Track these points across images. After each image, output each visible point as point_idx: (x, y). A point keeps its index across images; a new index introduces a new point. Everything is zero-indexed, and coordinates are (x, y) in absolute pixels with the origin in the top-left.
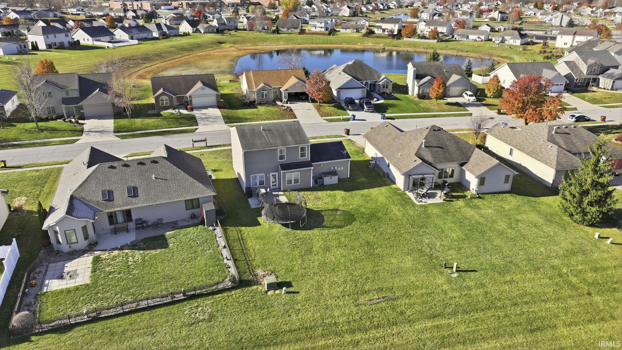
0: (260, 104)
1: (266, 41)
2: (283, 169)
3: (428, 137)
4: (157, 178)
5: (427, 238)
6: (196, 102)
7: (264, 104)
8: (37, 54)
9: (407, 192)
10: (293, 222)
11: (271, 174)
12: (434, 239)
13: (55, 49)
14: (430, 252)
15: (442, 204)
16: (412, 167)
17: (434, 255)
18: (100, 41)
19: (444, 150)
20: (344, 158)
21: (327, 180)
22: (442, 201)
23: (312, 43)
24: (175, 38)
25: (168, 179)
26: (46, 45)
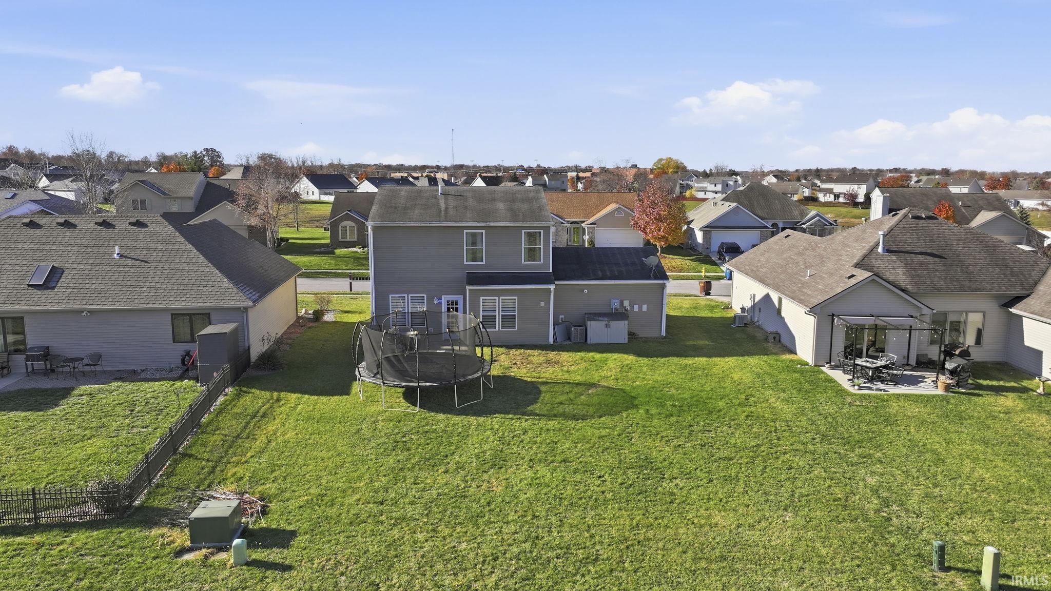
2: (471, 282)
3: (897, 231)
4: (126, 257)
5: (873, 473)
9: (825, 369)
10: (427, 384)
11: (445, 299)
12: (900, 479)
14: (877, 511)
15: (942, 398)
16: (839, 290)
17: (895, 521)
19: (949, 262)
20: (649, 278)
21: (596, 330)
22: (940, 391)
25: (149, 260)
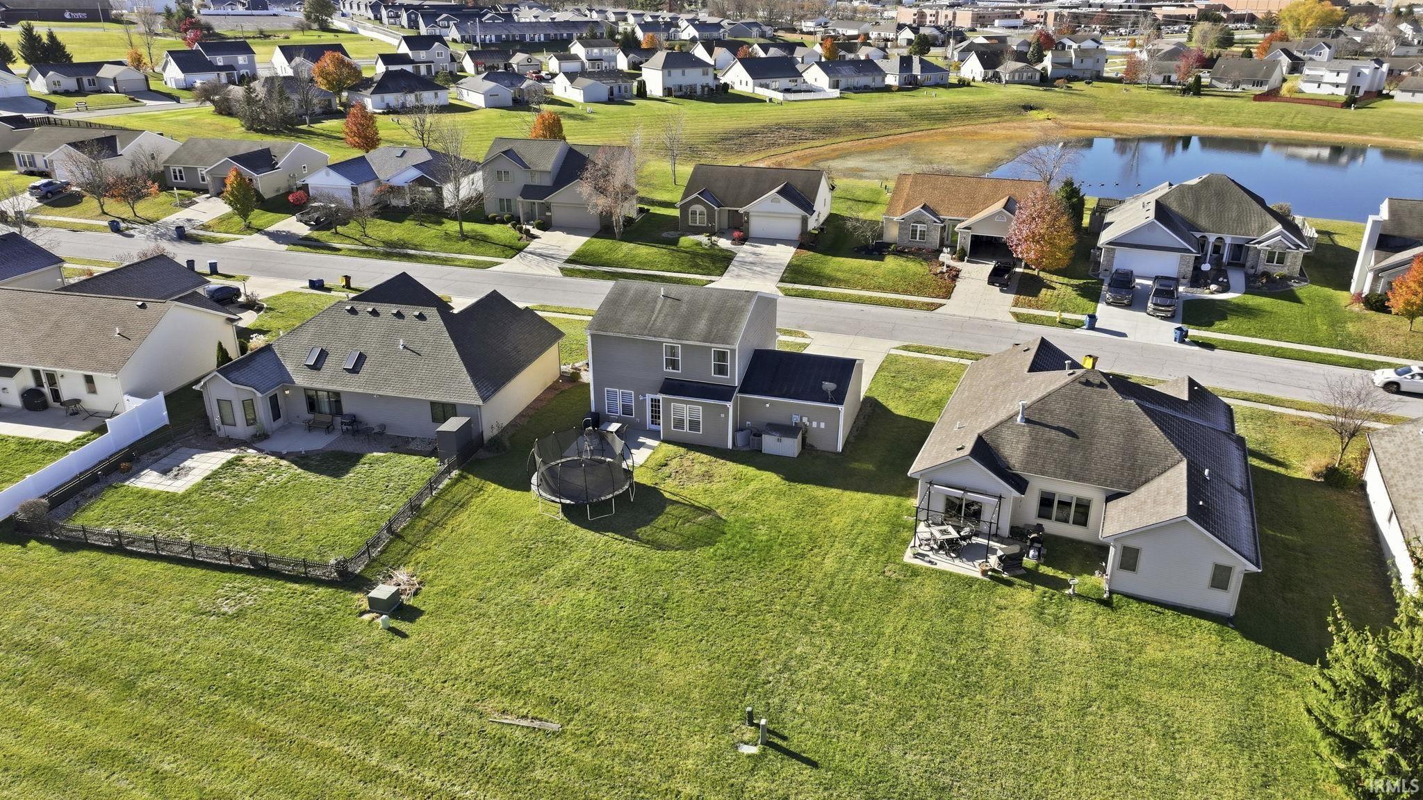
0: (899, 253)
1: (1147, 112)
2: (664, 390)
4: (407, 348)
6: (757, 225)
7: (909, 253)
8: (633, 104)
10: (568, 502)
11: (649, 396)
13: (676, 97)
15: (976, 582)
18: (767, 87)
19: (1078, 442)
20: (826, 401)
21: (771, 443)
22: (978, 574)
23: (1277, 126)
24: (933, 92)
25: (422, 354)
26: (664, 89)
